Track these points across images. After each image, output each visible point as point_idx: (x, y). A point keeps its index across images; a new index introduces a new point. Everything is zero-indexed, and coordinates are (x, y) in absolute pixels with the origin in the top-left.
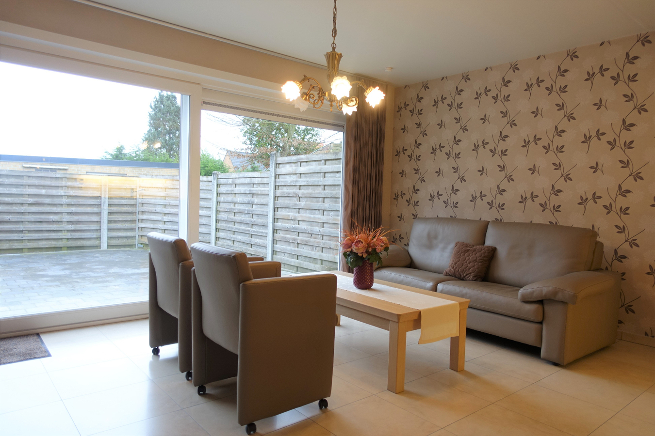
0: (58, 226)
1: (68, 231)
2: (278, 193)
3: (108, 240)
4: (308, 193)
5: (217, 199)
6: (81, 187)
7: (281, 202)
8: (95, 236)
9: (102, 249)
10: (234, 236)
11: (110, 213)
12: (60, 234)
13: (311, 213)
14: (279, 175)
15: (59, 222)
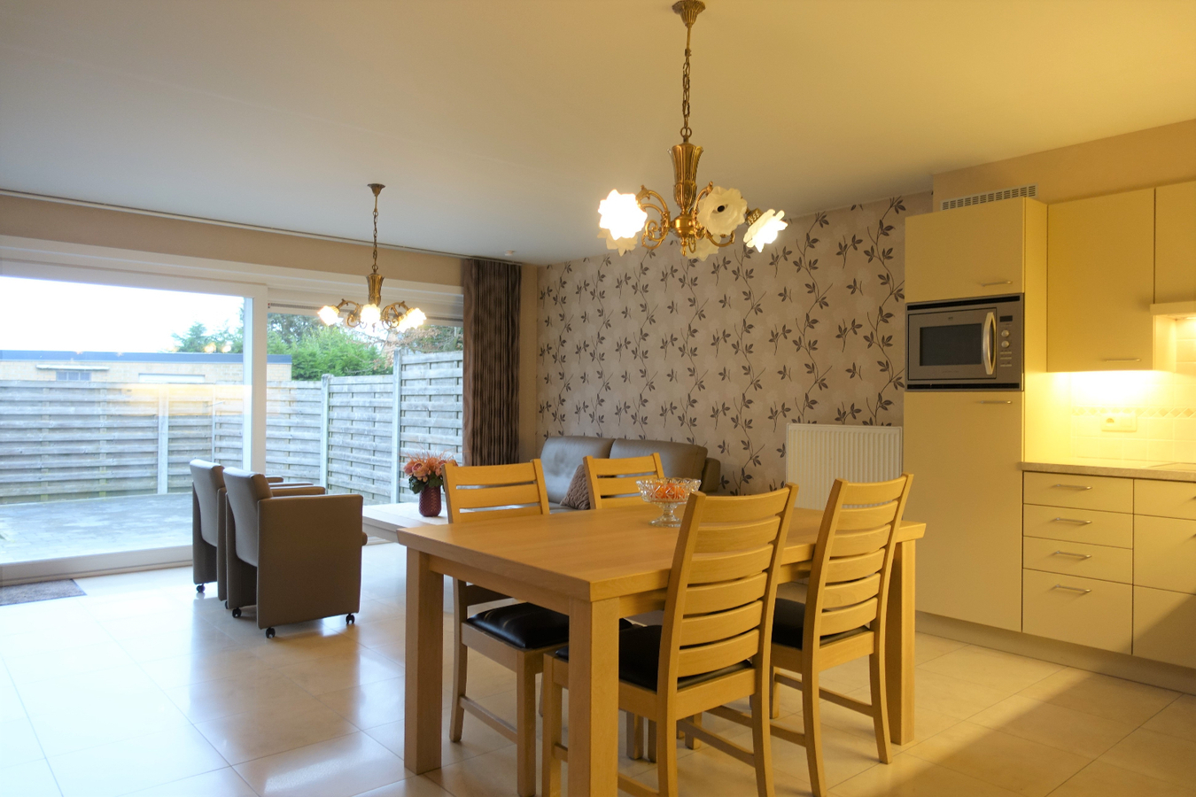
0: (93, 460)
1: (109, 467)
2: (405, 405)
3: (168, 479)
4: (439, 406)
5: (328, 414)
6: (128, 402)
7: (408, 418)
8: (148, 475)
9: (159, 493)
10: (351, 469)
11: (171, 440)
12: (96, 472)
13: (443, 433)
14: (405, 380)
15: (94, 454)
